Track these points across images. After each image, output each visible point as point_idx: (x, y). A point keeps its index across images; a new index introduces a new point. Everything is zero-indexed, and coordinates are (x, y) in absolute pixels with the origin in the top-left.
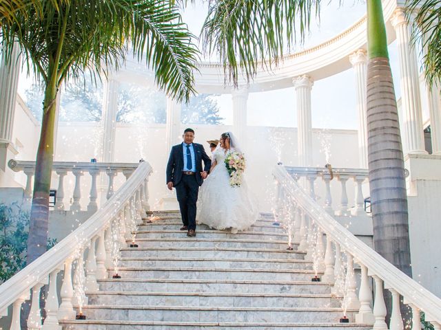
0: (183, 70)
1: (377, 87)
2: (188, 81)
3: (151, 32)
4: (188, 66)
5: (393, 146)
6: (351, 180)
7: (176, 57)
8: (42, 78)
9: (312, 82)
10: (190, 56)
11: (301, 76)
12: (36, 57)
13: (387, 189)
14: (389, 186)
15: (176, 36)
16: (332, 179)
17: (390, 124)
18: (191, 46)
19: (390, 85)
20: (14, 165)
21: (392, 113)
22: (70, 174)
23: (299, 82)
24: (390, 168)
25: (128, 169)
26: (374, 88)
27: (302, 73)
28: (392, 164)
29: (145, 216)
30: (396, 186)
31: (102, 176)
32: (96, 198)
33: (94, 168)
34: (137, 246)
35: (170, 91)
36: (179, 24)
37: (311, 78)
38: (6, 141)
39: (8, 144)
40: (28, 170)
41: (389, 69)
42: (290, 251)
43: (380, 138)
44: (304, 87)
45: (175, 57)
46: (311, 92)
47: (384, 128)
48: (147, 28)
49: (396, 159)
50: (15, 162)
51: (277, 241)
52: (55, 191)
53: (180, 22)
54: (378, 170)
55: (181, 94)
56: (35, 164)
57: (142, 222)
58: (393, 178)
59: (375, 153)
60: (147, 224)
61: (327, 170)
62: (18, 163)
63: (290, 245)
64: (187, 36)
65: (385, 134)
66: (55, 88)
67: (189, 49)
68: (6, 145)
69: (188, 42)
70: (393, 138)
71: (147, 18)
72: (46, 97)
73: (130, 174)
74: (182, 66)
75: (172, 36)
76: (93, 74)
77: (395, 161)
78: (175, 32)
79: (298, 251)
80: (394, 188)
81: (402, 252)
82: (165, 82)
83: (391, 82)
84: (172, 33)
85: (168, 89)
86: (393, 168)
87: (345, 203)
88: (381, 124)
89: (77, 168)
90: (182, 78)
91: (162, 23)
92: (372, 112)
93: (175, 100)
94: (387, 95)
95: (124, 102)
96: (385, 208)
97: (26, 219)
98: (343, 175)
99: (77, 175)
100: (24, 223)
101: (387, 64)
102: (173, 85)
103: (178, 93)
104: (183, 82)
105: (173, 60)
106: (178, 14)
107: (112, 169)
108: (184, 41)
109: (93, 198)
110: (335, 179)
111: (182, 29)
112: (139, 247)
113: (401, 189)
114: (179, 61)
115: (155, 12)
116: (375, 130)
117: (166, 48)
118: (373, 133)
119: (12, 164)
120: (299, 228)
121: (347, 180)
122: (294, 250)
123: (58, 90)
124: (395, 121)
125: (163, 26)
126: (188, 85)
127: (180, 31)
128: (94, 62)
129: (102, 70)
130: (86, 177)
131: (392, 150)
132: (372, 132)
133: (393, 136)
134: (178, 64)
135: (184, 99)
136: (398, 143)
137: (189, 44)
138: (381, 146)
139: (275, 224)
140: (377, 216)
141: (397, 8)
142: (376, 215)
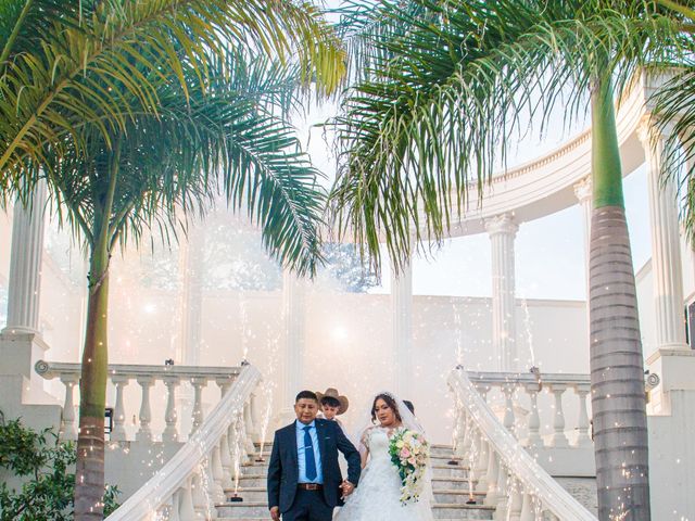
0: (305, 227)
1: (605, 253)
2: (314, 243)
3: (254, 165)
4: (312, 220)
5: (626, 346)
6: (570, 391)
7: (294, 206)
8: (83, 235)
9: (517, 226)
10: (315, 204)
11: (498, 216)
12: (73, 201)
13: (616, 412)
14: (620, 408)
15: (293, 173)
16: (540, 390)
17: (624, 312)
18: (316, 189)
19: (626, 250)
20: (44, 369)
21: (627, 294)
22: (133, 383)
23: (496, 226)
24: (622, 381)
25: (225, 377)
26: (600, 255)
27: (501, 211)
28: (625, 374)
29: (253, 451)
30: (630, 408)
31: (185, 388)
32: (175, 420)
33: (171, 374)
34: (241, 500)
35: (286, 260)
36: (298, 155)
37: (514, 219)
38: (29, 330)
39: (33, 335)
40: (67, 377)
41: (625, 226)
42: (471, 506)
43: (608, 334)
44: (503, 234)
45: (292, 206)
46: (515, 241)
47: (613, 318)
48: (247, 160)
49: (631, 366)
50: (46, 365)
51: (452, 491)
52: (111, 410)
53: (299, 151)
54: (603, 383)
55: (303, 263)
56: (80, 367)
57: (247, 460)
58: (626, 396)
59: (600, 357)
60: (255, 463)
61: (533, 377)
62: (51, 366)
63: (471, 496)
64: (311, 173)
65: (615, 328)
66: (106, 254)
67: (314, 193)
68: (30, 337)
69: (311, 182)
70: (626, 334)
71: (246, 145)
72: (93, 267)
73: (229, 384)
74: (302, 219)
75: (286, 173)
76: (163, 227)
77: (629, 369)
78: (291, 168)
79: (483, 506)
80: (627, 411)
81: (638, 506)
82: (278, 245)
83: (627, 246)
84: (286, 168)
85: (283, 256)
86: (627, 381)
87: (560, 428)
88: (608, 313)
89: (146, 375)
90: (304, 240)
91: (271, 153)
92: (597, 292)
93: (294, 273)
94: (621, 267)
95: (212, 245)
96: (613, 441)
97: (67, 454)
98: (558, 384)
99: (145, 386)
100: (66, 460)
101: (622, 217)
102: (291, 251)
103: (298, 262)
104: (305, 245)
105: (289, 211)
106: (295, 138)
107: (199, 376)
108: (306, 182)
109: (170, 421)
110: (546, 390)
111: (301, 162)
112: (245, 502)
113: (638, 412)
114: (299, 212)
115: (258, 136)
116: (601, 321)
117: (278, 190)
118: (597, 327)
119: (42, 367)
120: (486, 470)
121: (563, 391)
122: (477, 505)
123: (110, 256)
124: (632, 307)
125: (271, 157)
126: (313, 250)
127: (298, 165)
128: (166, 209)
129: (178, 222)
130: (159, 388)
131: (626, 353)
132: (597, 325)
133: (627, 331)
134: (297, 217)
135: (308, 273)
136: (636, 341)
137: (313, 185)
138: (608, 348)
139: (451, 463)
140: (602, 452)
141: (645, 114)
142: (600, 451)
